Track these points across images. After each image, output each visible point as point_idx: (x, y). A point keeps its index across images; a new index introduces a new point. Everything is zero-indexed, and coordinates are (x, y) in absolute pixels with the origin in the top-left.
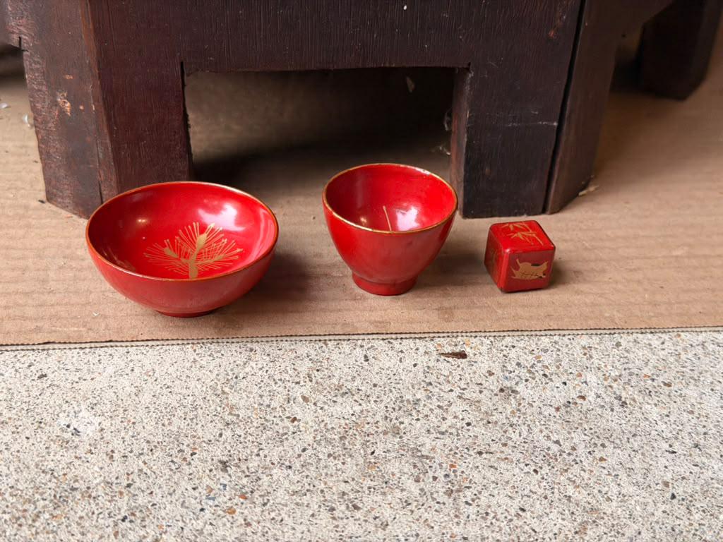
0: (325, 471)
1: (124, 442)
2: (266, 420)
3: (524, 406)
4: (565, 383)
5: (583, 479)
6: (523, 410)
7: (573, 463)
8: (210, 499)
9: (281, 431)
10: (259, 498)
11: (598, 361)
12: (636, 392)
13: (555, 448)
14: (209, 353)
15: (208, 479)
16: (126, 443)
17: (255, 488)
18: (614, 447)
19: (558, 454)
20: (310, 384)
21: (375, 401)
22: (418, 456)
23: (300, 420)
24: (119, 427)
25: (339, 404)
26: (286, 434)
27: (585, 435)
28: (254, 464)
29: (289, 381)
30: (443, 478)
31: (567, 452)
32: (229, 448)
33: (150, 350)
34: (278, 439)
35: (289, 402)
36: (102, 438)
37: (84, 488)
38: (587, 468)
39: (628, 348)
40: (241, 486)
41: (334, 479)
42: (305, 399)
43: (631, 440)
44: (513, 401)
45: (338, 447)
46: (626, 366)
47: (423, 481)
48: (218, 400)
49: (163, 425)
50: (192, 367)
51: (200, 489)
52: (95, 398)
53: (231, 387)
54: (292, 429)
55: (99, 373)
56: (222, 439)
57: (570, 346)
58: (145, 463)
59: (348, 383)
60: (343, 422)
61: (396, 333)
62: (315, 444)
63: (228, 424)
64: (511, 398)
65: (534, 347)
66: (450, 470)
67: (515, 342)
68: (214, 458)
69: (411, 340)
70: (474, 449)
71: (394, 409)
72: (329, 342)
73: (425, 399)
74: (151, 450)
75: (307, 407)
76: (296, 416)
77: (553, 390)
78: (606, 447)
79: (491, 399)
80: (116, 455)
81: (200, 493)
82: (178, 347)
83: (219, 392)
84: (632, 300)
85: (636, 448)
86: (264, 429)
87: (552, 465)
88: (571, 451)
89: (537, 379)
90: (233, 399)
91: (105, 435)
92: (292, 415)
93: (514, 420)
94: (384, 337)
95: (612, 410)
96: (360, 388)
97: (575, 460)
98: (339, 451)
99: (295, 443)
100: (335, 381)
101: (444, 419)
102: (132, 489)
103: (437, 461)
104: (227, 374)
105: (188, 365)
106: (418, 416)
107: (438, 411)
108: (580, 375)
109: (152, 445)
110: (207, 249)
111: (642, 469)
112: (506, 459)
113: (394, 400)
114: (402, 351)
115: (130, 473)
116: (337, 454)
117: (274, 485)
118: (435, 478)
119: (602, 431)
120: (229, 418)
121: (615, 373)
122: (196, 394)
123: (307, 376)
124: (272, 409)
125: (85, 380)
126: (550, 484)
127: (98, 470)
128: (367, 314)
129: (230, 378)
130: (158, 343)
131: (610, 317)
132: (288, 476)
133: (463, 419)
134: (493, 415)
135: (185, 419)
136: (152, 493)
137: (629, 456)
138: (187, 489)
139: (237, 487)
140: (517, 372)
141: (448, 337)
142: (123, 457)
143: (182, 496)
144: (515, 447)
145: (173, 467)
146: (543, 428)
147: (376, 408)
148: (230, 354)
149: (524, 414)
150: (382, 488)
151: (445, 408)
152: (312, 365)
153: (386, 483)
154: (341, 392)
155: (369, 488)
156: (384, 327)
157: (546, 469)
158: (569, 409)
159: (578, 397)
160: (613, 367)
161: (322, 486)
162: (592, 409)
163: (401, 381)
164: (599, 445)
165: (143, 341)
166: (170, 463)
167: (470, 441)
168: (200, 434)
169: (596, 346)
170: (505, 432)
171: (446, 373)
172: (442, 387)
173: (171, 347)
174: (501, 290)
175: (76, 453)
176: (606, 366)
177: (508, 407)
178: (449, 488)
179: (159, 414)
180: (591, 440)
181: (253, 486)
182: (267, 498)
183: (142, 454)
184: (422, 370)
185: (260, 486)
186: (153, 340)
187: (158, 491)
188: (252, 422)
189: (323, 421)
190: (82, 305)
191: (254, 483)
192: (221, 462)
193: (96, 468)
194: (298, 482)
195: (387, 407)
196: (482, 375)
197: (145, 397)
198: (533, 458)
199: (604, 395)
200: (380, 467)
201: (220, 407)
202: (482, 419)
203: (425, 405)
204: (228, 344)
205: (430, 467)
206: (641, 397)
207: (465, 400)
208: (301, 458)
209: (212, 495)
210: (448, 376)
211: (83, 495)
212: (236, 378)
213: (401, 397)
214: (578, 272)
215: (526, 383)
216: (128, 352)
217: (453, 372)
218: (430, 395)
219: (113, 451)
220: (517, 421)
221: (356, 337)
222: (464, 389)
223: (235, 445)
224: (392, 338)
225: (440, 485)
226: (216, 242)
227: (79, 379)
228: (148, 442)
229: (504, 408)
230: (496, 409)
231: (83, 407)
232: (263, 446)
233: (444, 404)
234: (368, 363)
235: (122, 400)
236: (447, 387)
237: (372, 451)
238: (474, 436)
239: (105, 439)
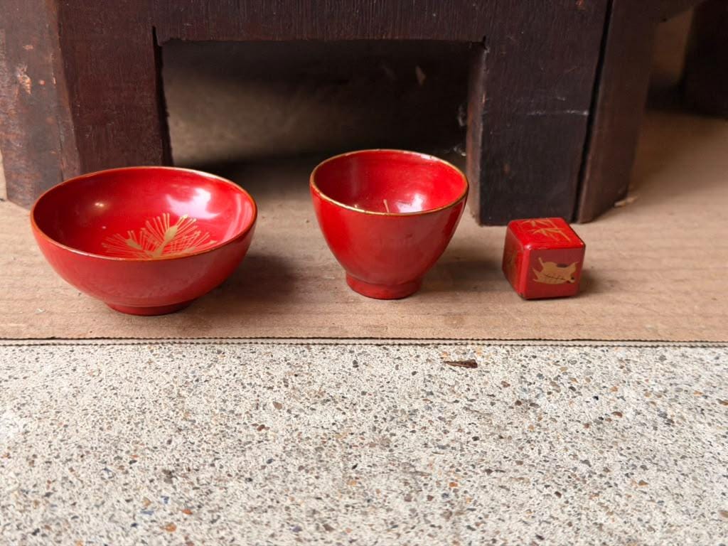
0: (294, 485)
1: (50, 446)
2: (227, 427)
3: (546, 421)
4: (596, 398)
5: (618, 505)
6: (544, 425)
7: (605, 486)
8: (145, 513)
9: (244, 440)
10: (207, 513)
11: (638, 375)
12: (685, 410)
13: (583, 469)
14: (168, 354)
15: (147, 491)
16: (52, 447)
17: (204, 503)
18: (658, 470)
19: (587, 475)
20: (285, 389)
21: (363, 410)
22: (411, 473)
23: (268, 428)
24: (47, 430)
25: (318, 412)
26: (250, 442)
27: (621, 455)
28: (205, 475)
29: (260, 386)
30: (440, 498)
31: (598, 473)
32: (177, 456)
33: (99, 349)
34: (239, 449)
35: (257, 408)
36: (24, 442)
38: (623, 491)
39: (674, 362)
40: (187, 500)
41: (304, 494)
42: (277, 405)
43: (680, 463)
44: (532, 415)
45: (312, 458)
46: (672, 381)
47: (415, 500)
48: (172, 404)
49: (101, 429)
50: (145, 368)
51: (135, 502)
52: (24, 397)
53: (190, 391)
54: (257, 438)
55: (35, 372)
56: (170, 447)
57: (603, 358)
58: (72, 470)
59: (332, 390)
60: (321, 431)
61: (393, 339)
62: (284, 454)
63: (180, 430)
64: (529, 411)
65: (559, 358)
66: (450, 489)
67: (536, 352)
68: (157, 467)
69: (411, 347)
70: (481, 466)
71: (385, 419)
72: (312, 347)
73: (424, 409)
74: (82, 456)
75: (279, 414)
76: (264, 424)
77: (582, 405)
78: (647, 469)
79: (505, 412)
80: (38, 461)
81: (134, 506)
82: (133, 347)
83: (174, 395)
84: (679, 311)
85: (686, 471)
86: (224, 437)
87: (579, 487)
88: (603, 473)
89: (562, 392)
90: (190, 402)
91: (28, 438)
92: (260, 422)
93: (533, 436)
94: (379, 342)
95: (655, 428)
96: (345, 396)
97: (608, 483)
98: (313, 463)
99: (259, 453)
100: (315, 387)
101: (446, 432)
102: (51, 500)
103: (434, 478)
104: (187, 377)
105: (141, 366)
106: (414, 427)
107: (438, 423)
108: (615, 389)
109: (84, 450)
110: (176, 242)
111: (693, 495)
112: (521, 478)
113: (385, 409)
114: (399, 358)
115: (51, 480)
116: (310, 467)
117: (227, 500)
118: (430, 498)
119: (642, 451)
120: (182, 424)
121: (658, 389)
122: (147, 396)
123: (282, 381)
124: (236, 415)
125: (16, 379)
126: (576, 509)
127: (14, 476)
128: (360, 318)
129: (189, 380)
130: (110, 342)
131: (652, 328)
132: (247, 489)
133: (469, 433)
134: (508, 430)
135: (128, 423)
136: (74, 504)
137: (677, 480)
138: (118, 501)
139: (181, 500)
140: (538, 384)
141: (456, 344)
142: (46, 462)
143: (112, 509)
144: (533, 466)
145: (106, 476)
146: (569, 446)
147: (363, 418)
148: (193, 355)
149: (545, 429)
150: (363, 507)
151: (448, 420)
152: (290, 369)
153: (369, 501)
154: (322, 399)
155: (347, 506)
156: (379, 331)
157: (571, 491)
158: (601, 426)
159: (613, 413)
160: (656, 382)
161: (288, 503)
162: (631, 427)
163: (395, 390)
165: (91, 339)
166: (103, 472)
167: (476, 457)
168: (145, 440)
169: (635, 359)
170: (521, 449)
171: (452, 383)
172: (446, 398)
173: (124, 347)
174: (522, 297)
176: (647, 381)
177: (526, 421)
178: (447, 510)
179: (98, 417)
180: (629, 460)
181: (202, 499)
182: (218, 514)
183: (70, 460)
184: (423, 379)
185: (210, 500)
186: (104, 338)
187: (82, 502)
188: (209, 429)
189: (296, 430)
190: (27, 300)
191: (203, 497)
192: (165, 471)
193: (12, 474)
194: (259, 496)
195: (376, 417)
196: (495, 386)
197: (85, 398)
198: (555, 478)
199: (645, 412)
200: (363, 483)
201: (174, 411)
202: (492, 434)
203: (423, 417)
204: (192, 345)
205: (425, 485)
206: (691, 416)
207: (473, 412)
208: (266, 470)
209: (149, 508)
210: (453, 386)
212: (197, 381)
213: (395, 407)
214: (614, 282)
215: (548, 396)
216: (72, 351)
217: (460, 381)
218: (430, 405)
219: (35, 456)
220: (537, 437)
221: (345, 341)
222: (472, 400)
223: (186, 453)
224: (388, 344)
225: (436, 506)
226: (188, 235)
227: (10, 377)
228: (80, 447)
229: (521, 422)
230: (511, 423)
231: (8, 408)
232: (220, 455)
233: (447, 415)
234: (358, 370)
235: (56, 401)
236: (452, 398)
237: (354, 464)
238: (482, 451)
239: (28, 442)
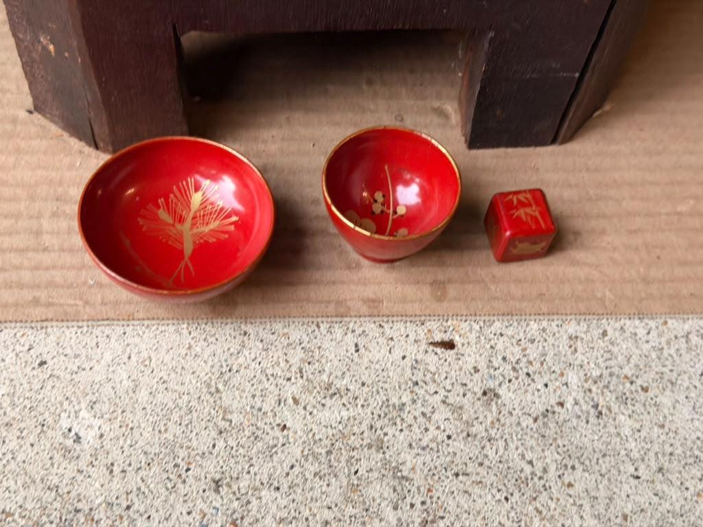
0: (311, 493)
1: (123, 452)
2: (257, 428)
3: (504, 415)
4: (546, 385)
5: (550, 510)
6: (502, 420)
7: (542, 489)
8: (202, 526)
9: (271, 443)
10: (248, 526)
11: (582, 356)
12: (613, 399)
13: (528, 469)
14: (204, 337)
15: (202, 502)
16: (125, 454)
17: (245, 514)
18: (584, 470)
19: (530, 477)
20: (301, 381)
21: (362, 406)
22: (398, 477)
23: (289, 428)
24: (118, 434)
25: (327, 408)
26: (276, 446)
27: (558, 453)
28: (244, 484)
29: (280, 377)
30: (420, 505)
31: (538, 475)
32: (221, 463)
33: (146, 331)
34: (268, 453)
35: (279, 404)
36: (102, 447)
37: (87, 509)
38: (555, 494)
39: (613, 339)
40: (232, 511)
41: (318, 504)
42: (296, 401)
43: (601, 461)
44: (494, 408)
45: (324, 464)
46: (608, 363)
47: (401, 508)
48: (212, 400)
49: (160, 432)
50: (186, 354)
51: (194, 514)
52: (94, 393)
53: (226, 383)
54: (281, 441)
55: (98, 361)
56: (215, 452)
57: (557, 334)
58: (142, 480)
59: (338, 381)
60: (330, 432)
61: (388, 316)
62: (303, 459)
63: (221, 432)
64: (493, 403)
65: (522, 336)
66: (427, 495)
67: (504, 328)
68: (207, 475)
69: (402, 324)
70: (452, 470)
71: (380, 416)
72: (321, 325)
73: (410, 403)
75: (297, 411)
76: (285, 422)
77: (534, 394)
78: (575, 470)
79: (473, 404)
80: (116, 469)
81: (194, 519)
82: (174, 328)
83: (213, 390)
84: (627, 275)
85: (603, 471)
86: (255, 439)
87: (523, 491)
88: (542, 474)
89: (520, 379)
90: (226, 399)
91: (104, 443)
92: (283, 421)
93: (493, 432)
94: (376, 319)
95: (587, 422)
96: (349, 388)
99: (284, 458)
100: (325, 377)
101: (427, 430)
102: (131, 512)
103: (415, 483)
104: (221, 366)
105: (183, 352)
106: (402, 425)
107: (421, 419)
108: (562, 375)
109: (149, 457)
110: (202, 212)
111: (606, 498)
112: (481, 482)
113: (380, 403)
114: (392, 339)
115: (129, 491)
116: (322, 473)
117: (262, 511)
118: (412, 506)
119: (574, 448)
120: (223, 425)
121: (595, 373)
122: (191, 391)
123: (298, 370)
124: (264, 413)
125: (84, 369)
126: (518, 515)
127: (100, 487)
128: (360, 288)
129: (224, 370)
130: (154, 322)
131: (601, 299)
132: (276, 499)
133: (444, 431)
134: (474, 426)
135: (180, 424)
136: (149, 517)
137: (596, 481)
138: (181, 514)
139: (228, 512)
140: (501, 369)
141: (439, 320)
142: (122, 471)
144: (491, 467)
145: (169, 486)
146: (519, 443)
147: (363, 415)
148: (224, 339)
149: (503, 425)
150: (363, 517)
151: (428, 415)
152: (304, 356)
153: (367, 510)
154: (331, 392)
155: (351, 516)
156: (376, 307)
157: (517, 495)
158: (546, 420)
159: (557, 404)
160: (595, 364)
161: (307, 513)
162: (569, 420)
163: (388, 380)
164: (569, 467)
165: (139, 319)
166: (167, 481)
167: (448, 459)
168: (195, 443)
169: (583, 336)
170: (483, 448)
171: (433, 369)
172: (428, 388)
173: (166, 328)
174: (497, 259)
175: (78, 465)
176: (588, 363)
177: (489, 415)
178: (424, 518)
179: (156, 418)
180: (563, 460)
181: (243, 510)
182: (256, 526)
184: (410, 364)
185: (249, 511)
186: (149, 319)
187: (155, 514)
188: (244, 431)
189: (311, 430)
190: (78, 268)
192: (213, 480)
193: (98, 485)
194: (285, 507)
196: (467, 373)
197: (142, 394)
198: (506, 481)
199: (582, 402)
200: (362, 490)
201: (214, 409)
202: (462, 431)
203: (409, 412)
204: (222, 326)
205: (409, 491)
206: (617, 406)
207: (448, 405)
208: (289, 477)
209: (205, 522)
210: (434, 374)
211: (86, 518)
212: (230, 371)
213: (388, 400)
214: (577, 234)
215: (509, 384)
216: (125, 334)
217: (440, 367)
218: (415, 397)
219: (112, 464)
220: (496, 434)
222: (449, 391)
223: (227, 459)
224: (383, 321)
225: (416, 514)
227: (79, 368)
228: (145, 453)
229: (485, 416)
230: (477, 418)
231: (83, 405)
232: (254, 461)
233: (428, 410)
234: (359, 355)
235: (120, 398)
236: (432, 388)
237: (356, 469)
238: (453, 452)
239: (105, 448)
